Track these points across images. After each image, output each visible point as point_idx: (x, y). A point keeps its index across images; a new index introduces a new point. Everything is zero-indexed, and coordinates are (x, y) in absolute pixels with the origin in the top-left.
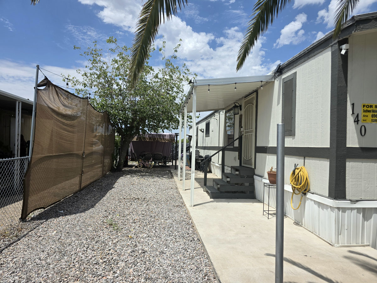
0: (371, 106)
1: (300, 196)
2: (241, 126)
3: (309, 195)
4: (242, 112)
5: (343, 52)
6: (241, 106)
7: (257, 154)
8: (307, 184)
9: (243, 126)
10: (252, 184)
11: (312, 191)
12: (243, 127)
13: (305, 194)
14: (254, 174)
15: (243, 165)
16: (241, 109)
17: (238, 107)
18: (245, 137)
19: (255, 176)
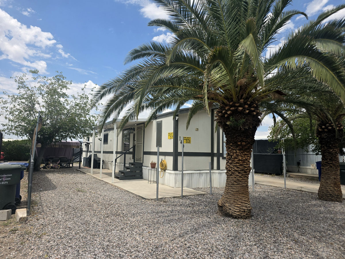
0: (186, 138)
1: (163, 172)
2: (134, 140)
3: (167, 171)
4: (136, 132)
5: (177, 119)
6: (134, 129)
7: (144, 155)
8: (166, 166)
9: (136, 139)
10: (141, 171)
11: (168, 169)
12: (136, 141)
13: (165, 171)
14: (142, 166)
15: (135, 162)
16: (134, 131)
17: (132, 129)
18: (137, 146)
19: (143, 167)
